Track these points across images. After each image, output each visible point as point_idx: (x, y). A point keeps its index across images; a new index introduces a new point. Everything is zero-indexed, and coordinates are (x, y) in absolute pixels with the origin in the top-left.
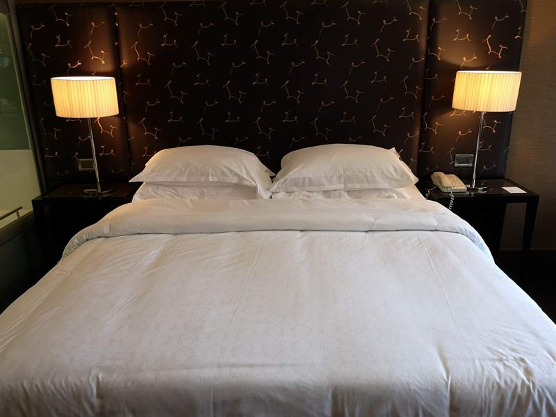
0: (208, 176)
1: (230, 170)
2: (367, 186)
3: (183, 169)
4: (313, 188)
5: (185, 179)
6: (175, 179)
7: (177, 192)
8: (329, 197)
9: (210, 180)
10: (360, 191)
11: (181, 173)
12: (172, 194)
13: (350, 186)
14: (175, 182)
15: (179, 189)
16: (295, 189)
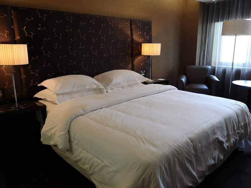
0: (85, 86)
1: (93, 83)
2: (134, 83)
3: (74, 86)
4: (120, 86)
5: (75, 89)
6: (72, 90)
7: (72, 96)
8: (124, 88)
9: (87, 88)
10: (132, 85)
11: (74, 87)
12: (70, 97)
13: (130, 84)
14: (72, 91)
15: (73, 95)
16: (114, 87)
